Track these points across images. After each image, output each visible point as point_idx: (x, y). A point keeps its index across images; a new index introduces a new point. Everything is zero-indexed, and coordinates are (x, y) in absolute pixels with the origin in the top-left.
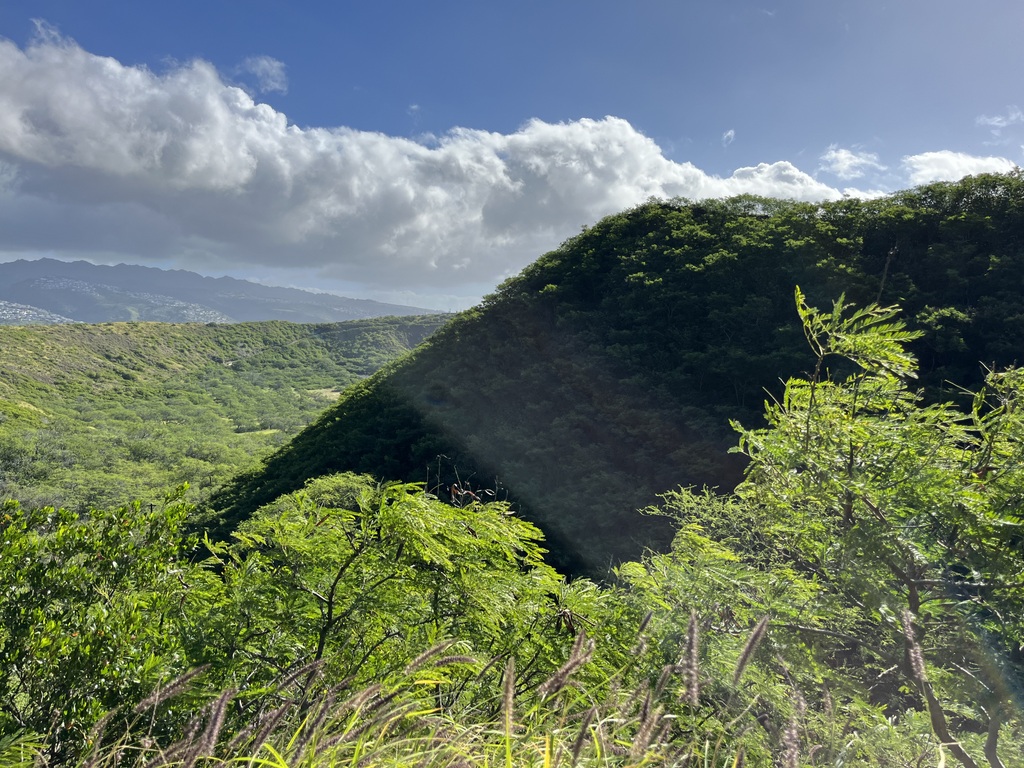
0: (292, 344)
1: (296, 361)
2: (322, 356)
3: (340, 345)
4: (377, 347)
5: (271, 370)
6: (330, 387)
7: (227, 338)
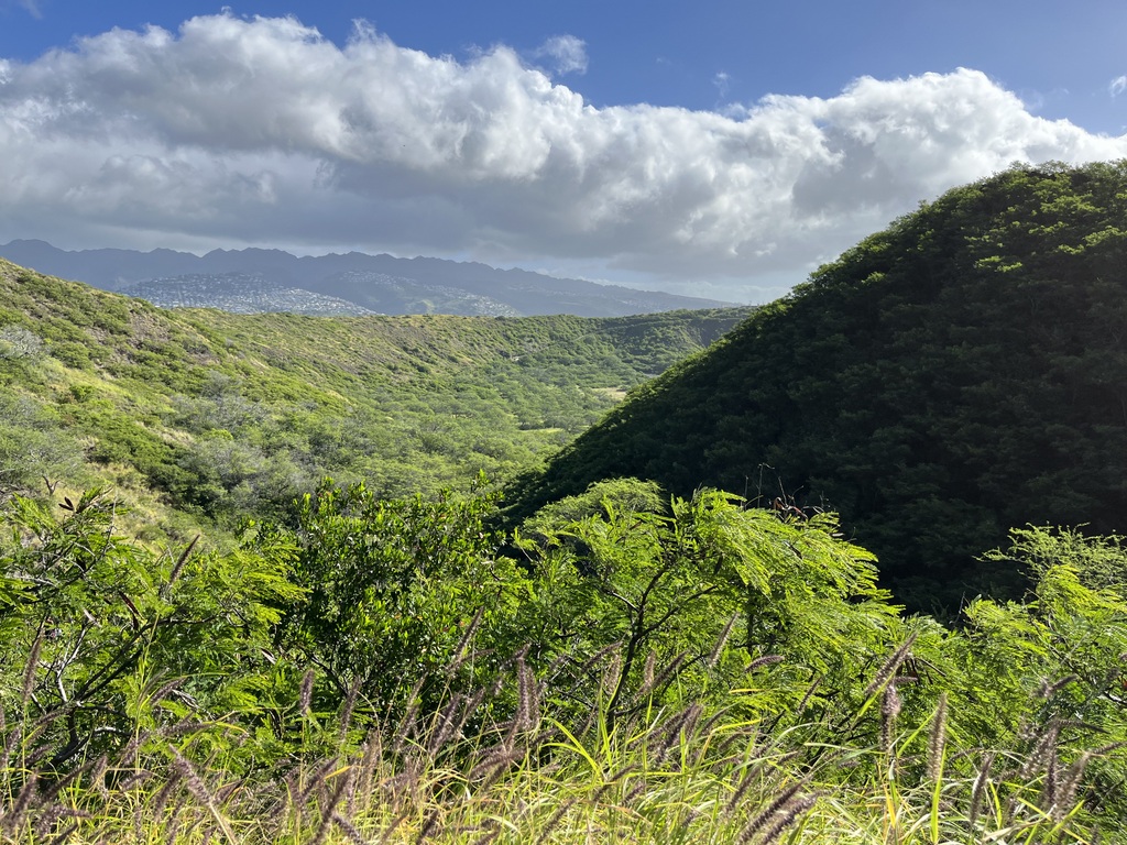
0: (578, 340)
1: (582, 358)
2: (608, 352)
3: (627, 341)
4: (666, 343)
5: (557, 366)
6: (615, 386)
7: (515, 332)
